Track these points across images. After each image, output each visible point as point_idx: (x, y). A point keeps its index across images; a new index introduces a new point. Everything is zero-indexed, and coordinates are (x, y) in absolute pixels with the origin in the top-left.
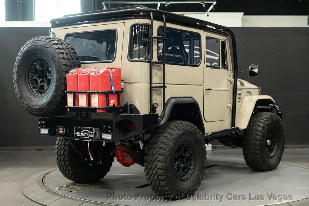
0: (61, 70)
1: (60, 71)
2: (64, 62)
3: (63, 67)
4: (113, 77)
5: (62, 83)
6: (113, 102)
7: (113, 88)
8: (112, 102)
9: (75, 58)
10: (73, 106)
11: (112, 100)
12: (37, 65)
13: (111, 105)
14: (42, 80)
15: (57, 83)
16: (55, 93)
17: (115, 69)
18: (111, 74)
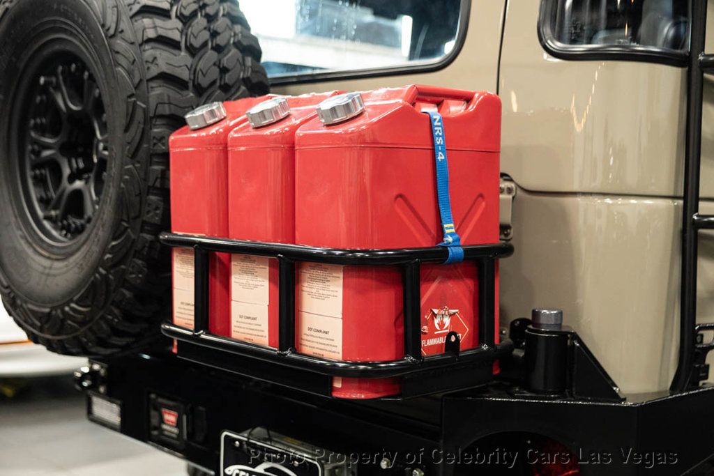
0: (145, 111)
1: (139, 116)
2: (160, 61)
3: (158, 91)
4: (448, 151)
5: (151, 184)
6: (447, 321)
7: (449, 228)
8: (442, 325)
9: (237, 45)
10: (197, 329)
11: (440, 308)
12: (58, 88)
13: (432, 343)
14: (81, 165)
15: (126, 182)
16: (114, 239)
17: (467, 98)
18: (438, 131)
